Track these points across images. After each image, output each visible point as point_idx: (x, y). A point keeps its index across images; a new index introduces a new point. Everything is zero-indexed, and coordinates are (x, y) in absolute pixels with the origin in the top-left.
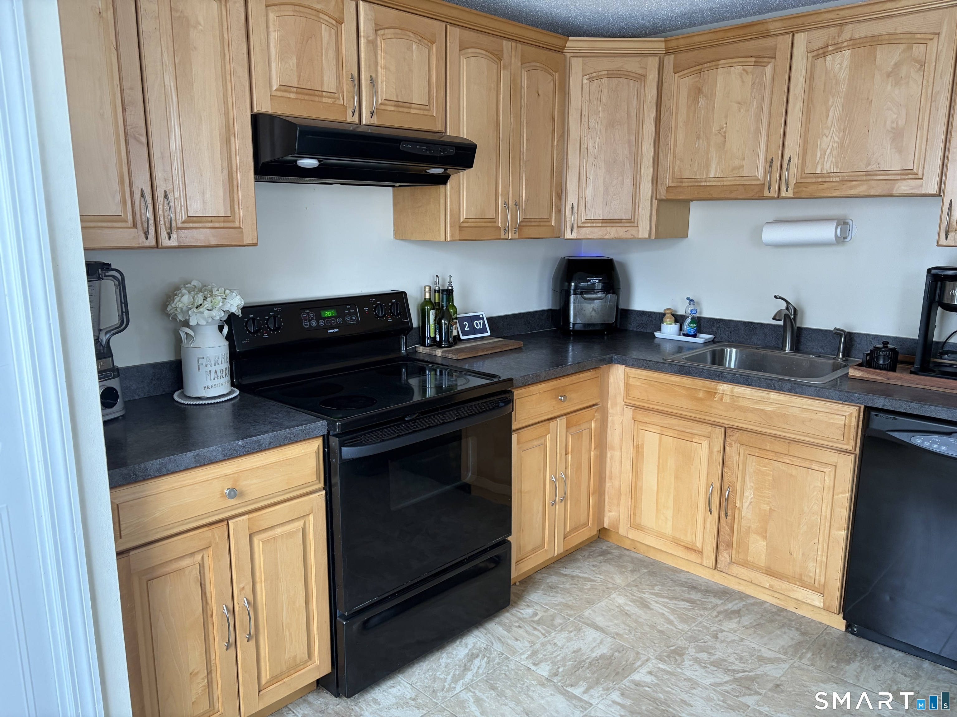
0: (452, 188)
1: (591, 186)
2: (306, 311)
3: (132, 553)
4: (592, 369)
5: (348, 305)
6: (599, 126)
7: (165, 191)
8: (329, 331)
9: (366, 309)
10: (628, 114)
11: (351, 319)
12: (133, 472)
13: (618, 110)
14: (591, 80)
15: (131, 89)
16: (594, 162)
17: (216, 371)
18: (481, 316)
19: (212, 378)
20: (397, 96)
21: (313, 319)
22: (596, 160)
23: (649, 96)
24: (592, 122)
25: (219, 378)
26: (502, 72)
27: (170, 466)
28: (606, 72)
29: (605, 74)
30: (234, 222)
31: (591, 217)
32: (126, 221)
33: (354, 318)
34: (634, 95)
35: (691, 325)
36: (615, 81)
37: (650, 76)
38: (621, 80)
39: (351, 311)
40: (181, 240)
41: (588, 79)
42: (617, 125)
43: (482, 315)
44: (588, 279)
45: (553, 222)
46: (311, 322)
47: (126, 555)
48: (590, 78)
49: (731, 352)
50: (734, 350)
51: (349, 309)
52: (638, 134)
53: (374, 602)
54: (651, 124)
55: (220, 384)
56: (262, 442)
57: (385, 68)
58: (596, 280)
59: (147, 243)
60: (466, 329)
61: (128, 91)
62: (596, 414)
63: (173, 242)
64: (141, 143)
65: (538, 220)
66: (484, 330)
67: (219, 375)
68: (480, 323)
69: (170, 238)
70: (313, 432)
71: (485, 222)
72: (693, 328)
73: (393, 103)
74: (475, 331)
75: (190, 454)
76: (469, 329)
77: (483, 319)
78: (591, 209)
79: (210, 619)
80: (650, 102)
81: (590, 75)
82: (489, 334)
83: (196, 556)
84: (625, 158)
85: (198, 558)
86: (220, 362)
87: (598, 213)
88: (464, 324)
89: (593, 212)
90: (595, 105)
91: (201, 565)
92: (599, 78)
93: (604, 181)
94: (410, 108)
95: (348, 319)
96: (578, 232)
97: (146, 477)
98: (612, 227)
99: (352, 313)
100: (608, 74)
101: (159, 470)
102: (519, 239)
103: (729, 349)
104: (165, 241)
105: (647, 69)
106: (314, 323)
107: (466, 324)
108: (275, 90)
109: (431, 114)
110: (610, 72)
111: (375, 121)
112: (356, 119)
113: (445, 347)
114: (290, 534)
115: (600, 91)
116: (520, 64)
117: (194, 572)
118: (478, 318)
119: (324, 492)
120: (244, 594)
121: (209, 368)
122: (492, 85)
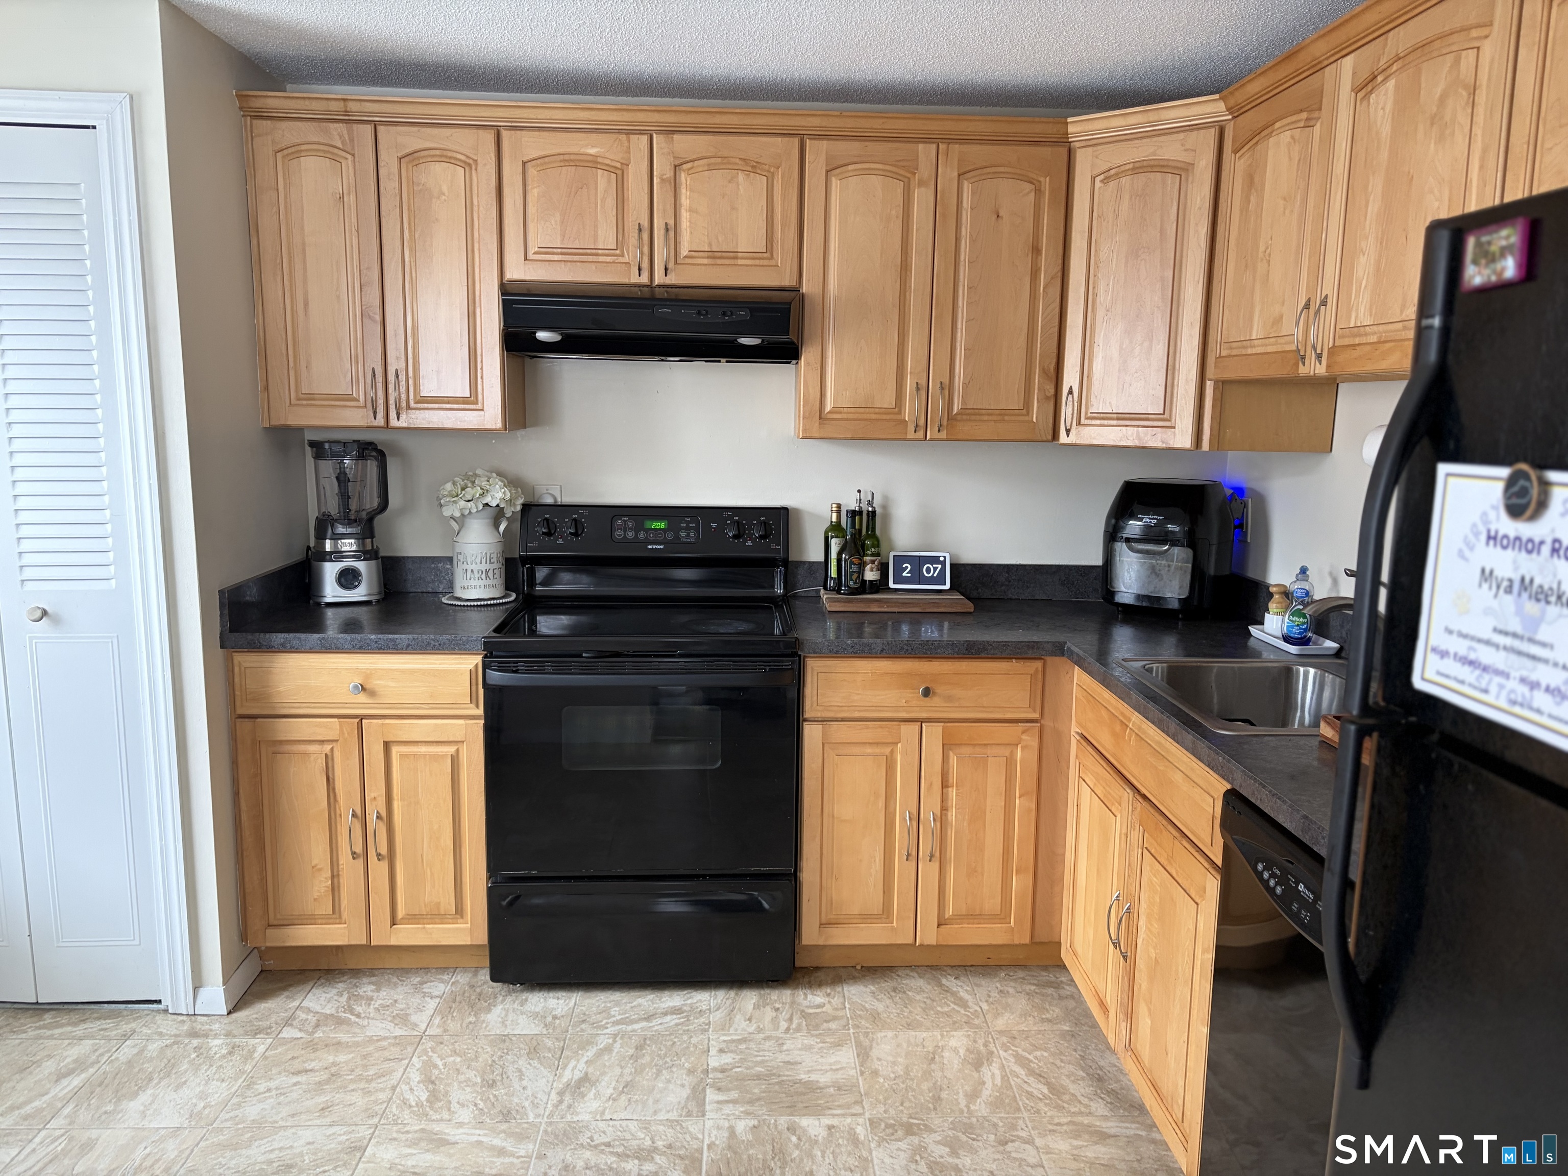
0: (807, 364)
1: (1101, 357)
2: (623, 519)
3: (259, 720)
4: (1016, 658)
5: (688, 517)
6: (1115, 256)
7: (397, 370)
8: (649, 547)
9: (714, 525)
10: (1162, 231)
11: (688, 535)
12: (258, 640)
13: (1145, 228)
14: (1105, 181)
15: (368, 268)
16: (1106, 318)
17: (472, 571)
18: (942, 559)
19: (468, 578)
20: (710, 245)
21: (630, 529)
22: (1109, 314)
23: (1199, 199)
24: (1105, 251)
25: (477, 579)
26: (916, 190)
27: (295, 643)
28: (1131, 166)
29: (1128, 170)
30: (477, 403)
31: (1098, 409)
32: (359, 401)
33: (692, 534)
34: (1172, 199)
35: (1294, 619)
36: (1142, 177)
37: (1201, 162)
38: (1152, 175)
39: (691, 525)
40: (411, 421)
41: (1102, 181)
42: (1144, 252)
43: (945, 557)
44: (1139, 516)
45: (1035, 416)
46: (627, 532)
47: (253, 720)
48: (1106, 178)
49: (1306, 674)
50: (1312, 671)
51: (688, 523)
52: (1177, 266)
53: (529, 875)
54: (1200, 246)
55: (478, 587)
56: (398, 641)
57: (690, 211)
58: (1153, 519)
59: (375, 423)
60: (904, 574)
61: (365, 271)
62: (1024, 737)
63: (402, 423)
64: (374, 321)
65: (998, 412)
66: (940, 580)
67: (477, 575)
68: (935, 569)
69: (398, 419)
70: (464, 645)
71: (876, 413)
72: (1298, 625)
73: (706, 254)
74: (921, 580)
75: (316, 636)
76: (909, 575)
77: (943, 563)
78: (1099, 397)
79: (338, 818)
80: (1200, 208)
81: (1106, 174)
82: (947, 586)
83: (325, 746)
84: (1156, 309)
85: (327, 748)
86: (478, 562)
87: (1110, 403)
88: (904, 566)
89: (1101, 401)
90: (1110, 222)
91: (330, 757)
92: (1117, 176)
93: (1121, 348)
94: (736, 258)
95: (683, 534)
96: (1078, 434)
97: (270, 649)
98: (1127, 426)
99: (692, 528)
100: (1133, 169)
101: (283, 645)
102: (947, 440)
103: (1302, 669)
104: (394, 422)
105: (1195, 151)
106: (630, 535)
107: (907, 567)
108: (534, 254)
109: (773, 262)
110: (1137, 165)
111: (672, 279)
112: (644, 279)
113: (844, 594)
114: (435, 758)
115: (1118, 198)
116: (956, 174)
117: (319, 761)
118: (935, 560)
119: (483, 722)
120: (376, 806)
121: (465, 566)
122: (893, 212)
